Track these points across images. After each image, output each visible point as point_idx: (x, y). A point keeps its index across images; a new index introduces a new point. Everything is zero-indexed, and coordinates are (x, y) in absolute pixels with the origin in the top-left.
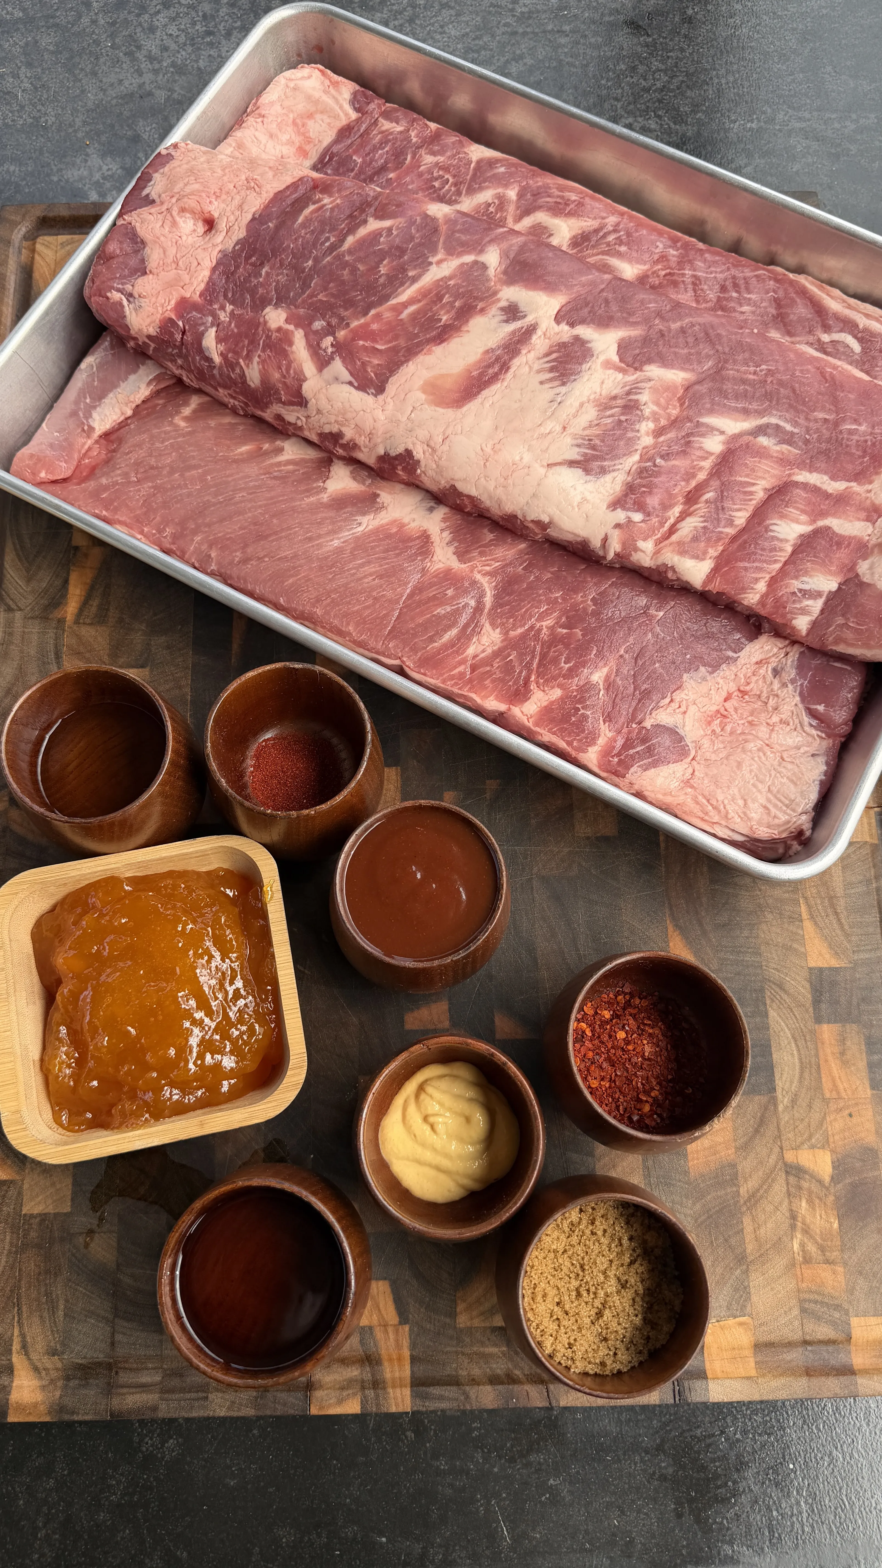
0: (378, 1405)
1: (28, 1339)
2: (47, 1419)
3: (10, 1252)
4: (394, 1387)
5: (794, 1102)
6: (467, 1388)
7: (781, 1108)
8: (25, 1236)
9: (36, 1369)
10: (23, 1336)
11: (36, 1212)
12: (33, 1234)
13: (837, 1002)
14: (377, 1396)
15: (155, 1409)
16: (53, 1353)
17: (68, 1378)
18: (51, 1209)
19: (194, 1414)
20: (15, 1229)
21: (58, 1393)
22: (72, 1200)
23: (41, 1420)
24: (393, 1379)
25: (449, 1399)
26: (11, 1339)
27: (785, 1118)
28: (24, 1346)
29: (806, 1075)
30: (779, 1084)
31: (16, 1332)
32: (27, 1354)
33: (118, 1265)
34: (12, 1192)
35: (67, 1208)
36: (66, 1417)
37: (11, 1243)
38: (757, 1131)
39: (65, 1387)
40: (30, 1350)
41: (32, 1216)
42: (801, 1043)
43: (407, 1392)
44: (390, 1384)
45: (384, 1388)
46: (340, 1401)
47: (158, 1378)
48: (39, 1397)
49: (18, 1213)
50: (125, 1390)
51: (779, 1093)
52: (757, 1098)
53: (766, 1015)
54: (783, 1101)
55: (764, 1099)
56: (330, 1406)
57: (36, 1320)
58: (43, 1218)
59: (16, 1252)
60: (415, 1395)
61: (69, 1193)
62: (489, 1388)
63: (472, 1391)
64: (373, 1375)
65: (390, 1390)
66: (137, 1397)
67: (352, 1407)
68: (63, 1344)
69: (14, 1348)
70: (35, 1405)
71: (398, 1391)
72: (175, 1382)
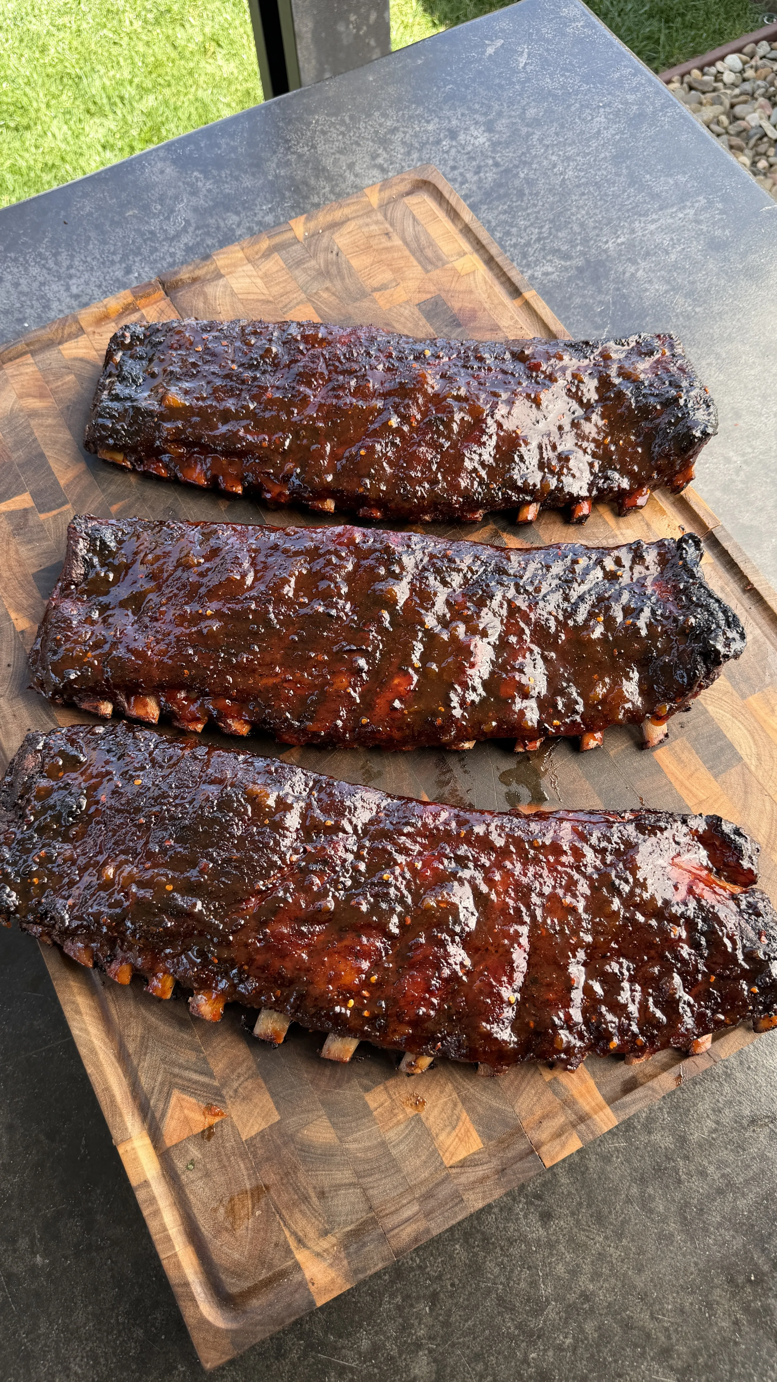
0: (592, 1133)
1: (300, 1234)
2: (348, 1287)
3: (249, 1175)
4: (596, 1113)
5: (759, 759)
6: (650, 1084)
7: (753, 768)
8: (255, 1156)
9: (318, 1255)
10: (294, 1234)
11: (253, 1133)
12: (260, 1152)
13: (749, 679)
14: (588, 1127)
15: (428, 1231)
16: (325, 1233)
17: (346, 1247)
18: (264, 1126)
19: (460, 1218)
20: (243, 1156)
21: (345, 1262)
22: (277, 1108)
23: (344, 1290)
24: (593, 1109)
25: (641, 1099)
26: (286, 1241)
27: (760, 774)
28: (300, 1241)
29: (757, 737)
30: (742, 753)
31: (287, 1233)
32: (305, 1246)
33: (340, 1139)
34: (227, 1130)
35: (276, 1117)
36: (361, 1276)
37: (247, 1169)
38: (746, 792)
39: (348, 1255)
40: (306, 1241)
41: (252, 1139)
42: (741, 718)
43: (608, 1110)
44: (591, 1112)
45: (590, 1118)
46: (563, 1146)
47: (415, 1208)
48: (332, 1274)
49: (239, 1142)
50: (396, 1231)
51: (746, 759)
52: (733, 771)
53: (707, 712)
54: (752, 763)
55: (738, 768)
56: (557, 1153)
57: (298, 1215)
58: (262, 1134)
59: (255, 1173)
60: (615, 1110)
61: (272, 1105)
62: (665, 1075)
63: (654, 1083)
64: (576, 1114)
65: (595, 1117)
66: (409, 1230)
67: (574, 1144)
68: (329, 1222)
69: (292, 1247)
70: (333, 1281)
71: (601, 1113)
72: (432, 1203)
